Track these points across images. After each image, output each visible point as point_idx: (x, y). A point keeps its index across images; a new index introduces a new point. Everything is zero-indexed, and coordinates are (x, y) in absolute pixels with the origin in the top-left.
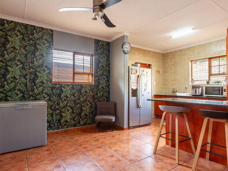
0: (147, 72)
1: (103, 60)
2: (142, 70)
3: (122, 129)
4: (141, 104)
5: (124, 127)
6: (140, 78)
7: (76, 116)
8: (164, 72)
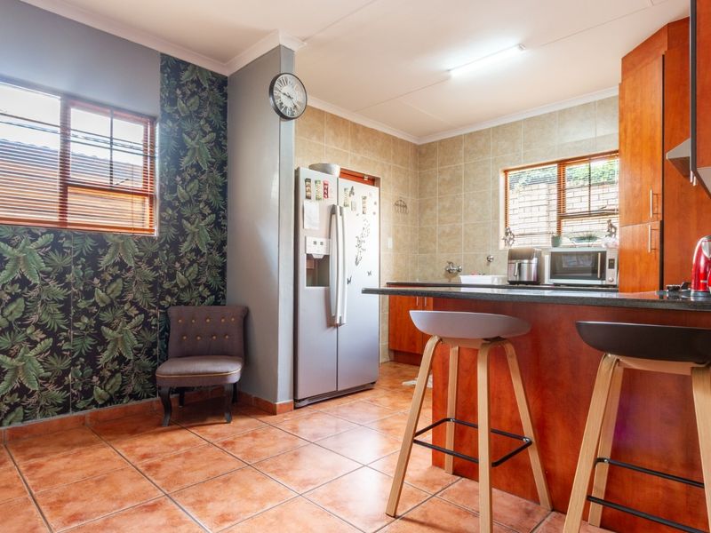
0: (365, 198)
1: (199, 144)
2: (345, 189)
3: (268, 409)
4: (343, 312)
5: (277, 403)
6: (339, 218)
7: (73, 364)
8: (420, 208)
